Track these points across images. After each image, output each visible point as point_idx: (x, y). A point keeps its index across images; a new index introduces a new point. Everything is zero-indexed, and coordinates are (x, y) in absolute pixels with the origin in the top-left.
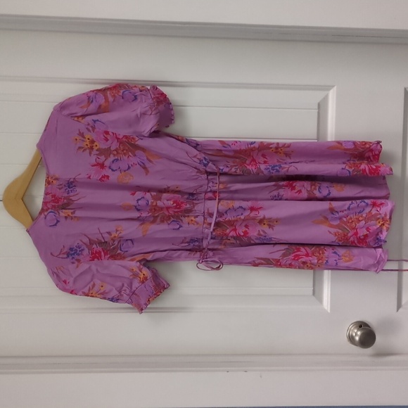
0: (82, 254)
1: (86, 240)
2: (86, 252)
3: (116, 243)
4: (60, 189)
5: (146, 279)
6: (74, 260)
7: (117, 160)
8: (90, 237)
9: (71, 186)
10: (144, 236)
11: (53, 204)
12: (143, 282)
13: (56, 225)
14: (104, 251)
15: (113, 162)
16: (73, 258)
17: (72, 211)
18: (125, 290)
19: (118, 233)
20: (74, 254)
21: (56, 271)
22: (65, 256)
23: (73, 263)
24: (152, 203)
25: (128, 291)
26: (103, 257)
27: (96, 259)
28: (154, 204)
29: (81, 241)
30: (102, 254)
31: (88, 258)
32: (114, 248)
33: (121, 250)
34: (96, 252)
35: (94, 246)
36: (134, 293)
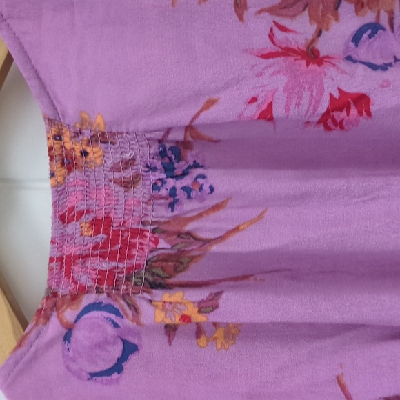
4: (127, 185)
7: (375, 28)
9: (180, 167)
15: (356, 38)
17: (202, 294)
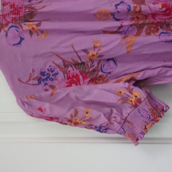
0: (56, 79)
1: (59, 62)
2: (61, 76)
3: (95, 64)
5: (139, 101)
6: (47, 87)
8: (63, 57)
10: (128, 52)
11: (14, 16)
12: (136, 106)
13: (20, 43)
14: (82, 74)
16: (46, 84)
18: (115, 117)
19: (97, 50)
20: (46, 79)
21: (26, 100)
22: (36, 82)
23: (46, 90)
24: (135, 8)
25: (119, 119)
26: (82, 82)
27: (73, 85)
28: (138, 9)
29: (53, 62)
30: (81, 77)
31: (64, 84)
32: (94, 71)
33: (102, 71)
34: (73, 76)
35: (70, 69)
36: (125, 120)
